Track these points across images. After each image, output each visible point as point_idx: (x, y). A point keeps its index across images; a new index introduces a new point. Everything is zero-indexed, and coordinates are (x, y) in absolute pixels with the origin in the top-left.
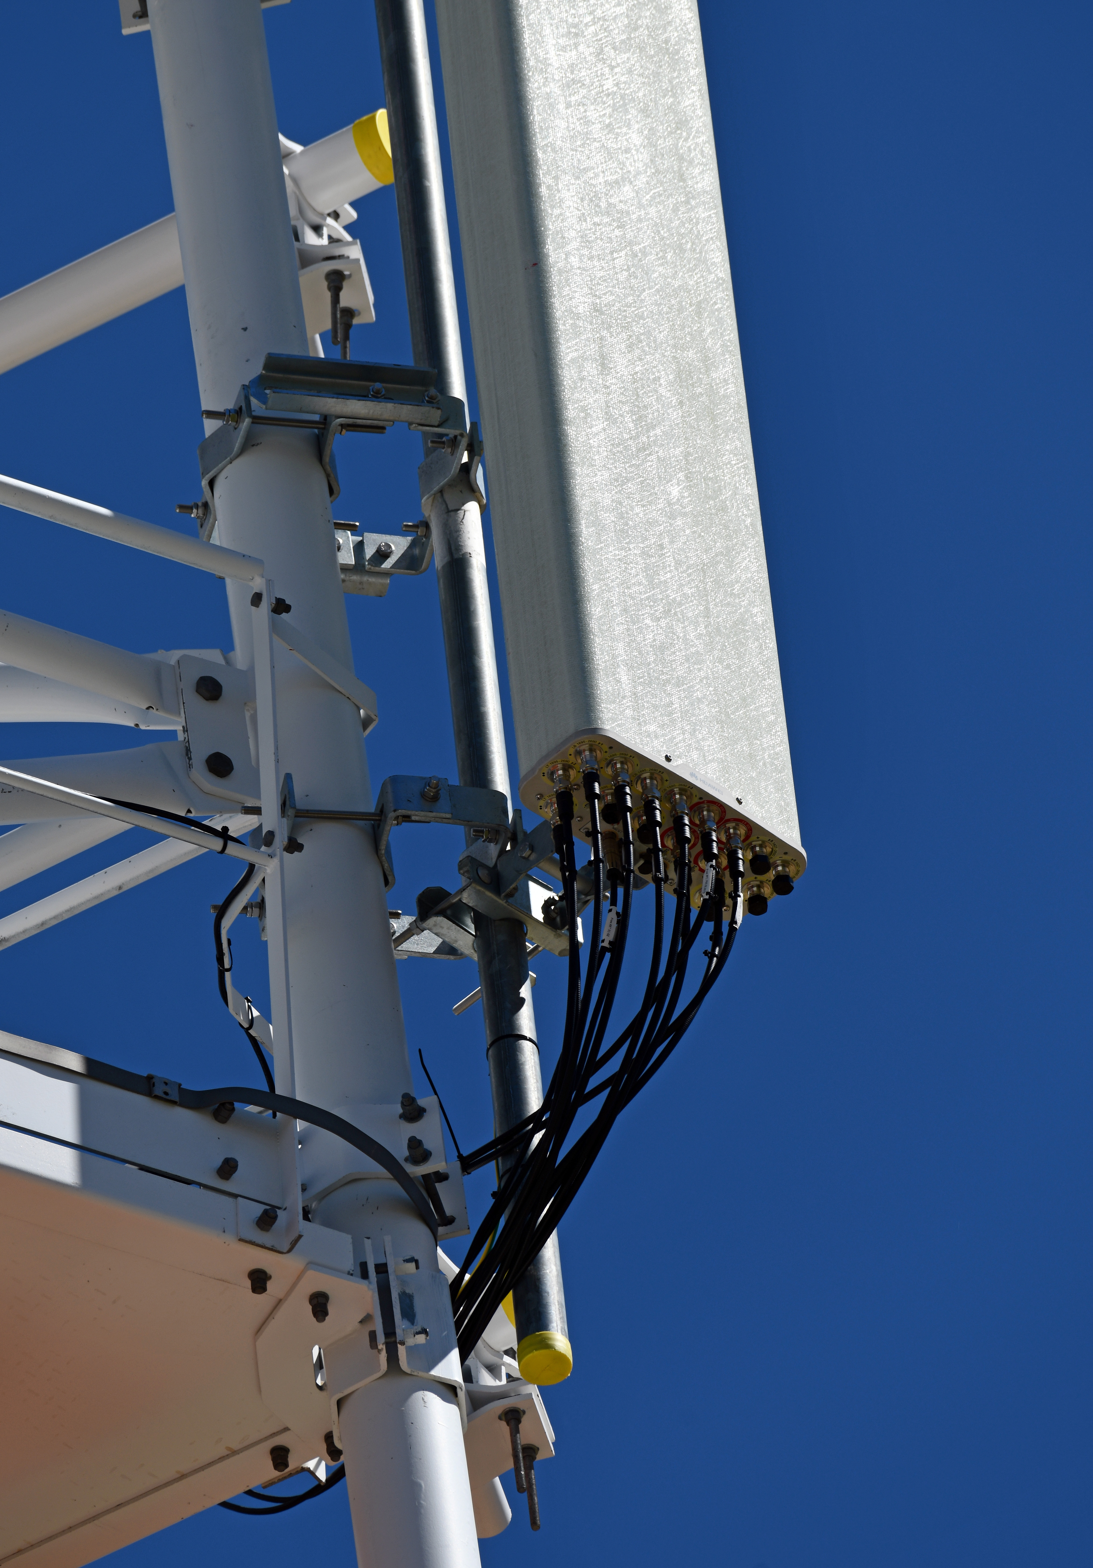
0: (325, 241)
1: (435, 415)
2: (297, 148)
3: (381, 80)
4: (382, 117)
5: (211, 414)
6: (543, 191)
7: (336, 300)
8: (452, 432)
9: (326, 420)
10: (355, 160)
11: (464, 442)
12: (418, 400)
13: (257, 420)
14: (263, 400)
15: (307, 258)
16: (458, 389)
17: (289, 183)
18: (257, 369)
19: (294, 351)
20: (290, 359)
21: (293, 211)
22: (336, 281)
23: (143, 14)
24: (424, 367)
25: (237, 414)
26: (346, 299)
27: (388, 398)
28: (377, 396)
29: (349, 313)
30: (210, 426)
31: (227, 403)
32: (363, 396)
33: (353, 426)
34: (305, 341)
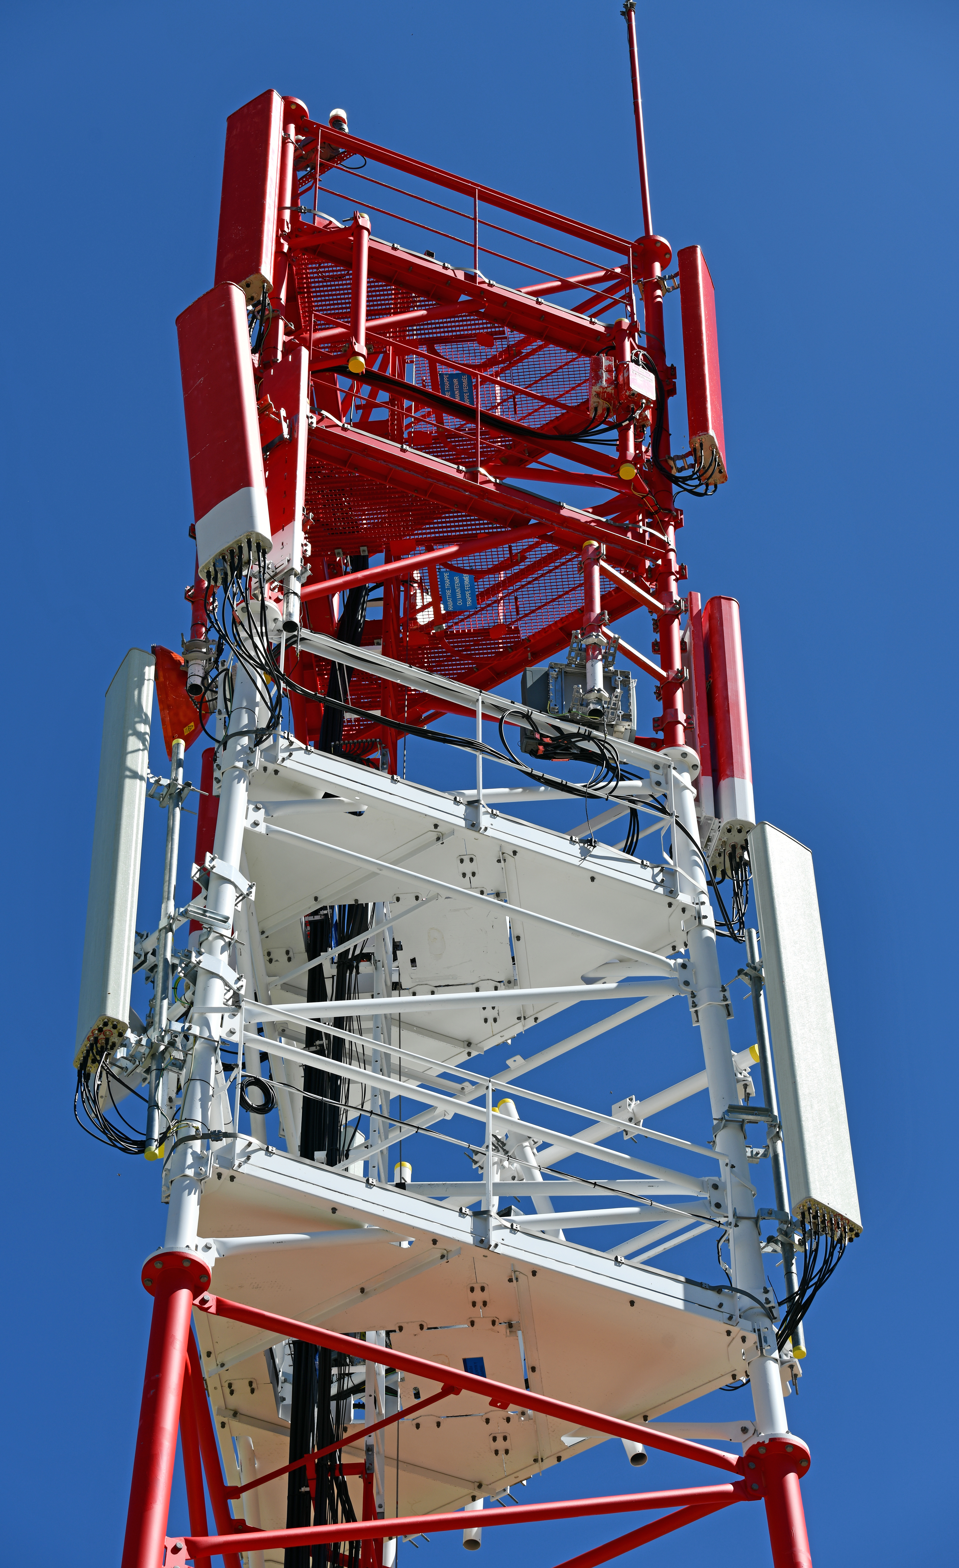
0: (743, 1076)
1: (770, 1119)
2: (736, 1054)
3: (756, 1036)
4: (756, 1046)
5: (715, 1119)
6: (796, 1064)
7: (745, 1091)
8: (774, 1123)
9: (743, 1120)
10: (750, 1056)
11: (777, 1126)
12: (766, 1116)
13: (727, 1121)
14: (728, 1115)
15: (738, 1081)
16: (776, 1113)
17: (734, 1062)
18: (726, 1108)
19: (736, 1104)
20: (735, 1106)
21: (735, 1069)
22: (746, 1086)
23: (698, 1021)
24: (767, 1107)
25: (722, 1119)
26: (748, 1091)
27: (759, 1115)
28: (756, 1115)
29: (749, 1094)
30: (715, 1122)
31: (719, 1116)
32: (752, 1114)
33: (750, 1122)
34: (738, 1101)
